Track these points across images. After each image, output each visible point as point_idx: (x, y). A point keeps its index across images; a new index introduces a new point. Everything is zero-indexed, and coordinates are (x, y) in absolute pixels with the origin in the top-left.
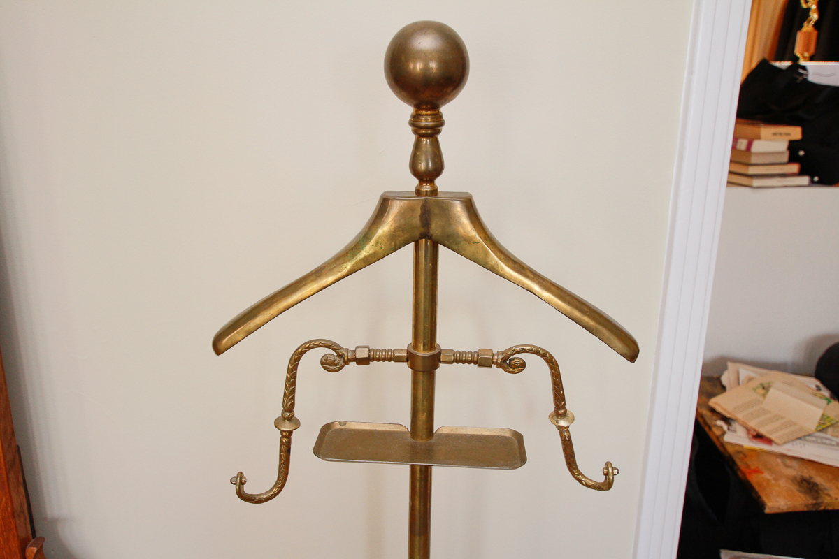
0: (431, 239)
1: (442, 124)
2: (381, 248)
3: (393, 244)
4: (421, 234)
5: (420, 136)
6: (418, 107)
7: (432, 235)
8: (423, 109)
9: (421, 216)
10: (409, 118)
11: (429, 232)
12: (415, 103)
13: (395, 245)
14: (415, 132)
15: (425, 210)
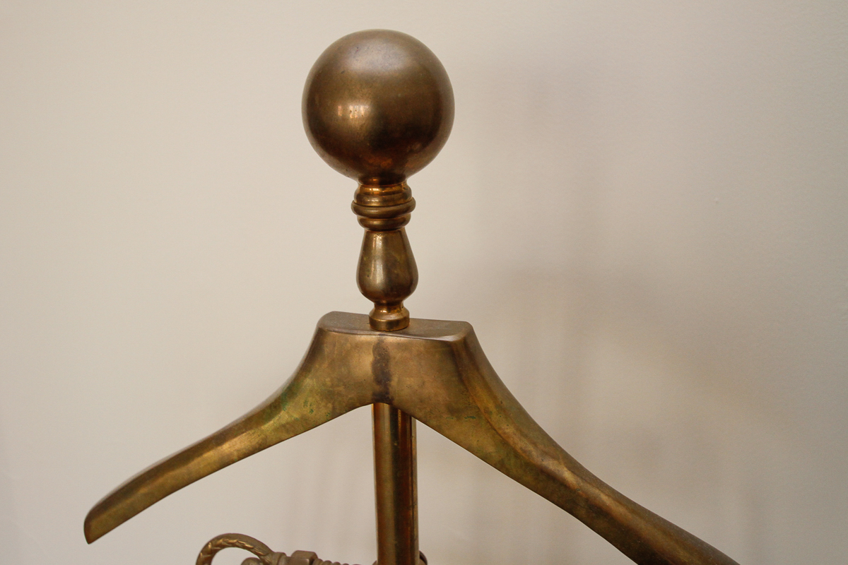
0: (390, 402)
1: (410, 206)
2: (312, 411)
3: (330, 405)
4: (374, 394)
5: (372, 230)
6: (365, 181)
7: (393, 399)
8: (373, 185)
9: (375, 365)
10: (351, 198)
11: (387, 393)
12: (360, 175)
13: (334, 408)
14: (362, 222)
15: (380, 355)
